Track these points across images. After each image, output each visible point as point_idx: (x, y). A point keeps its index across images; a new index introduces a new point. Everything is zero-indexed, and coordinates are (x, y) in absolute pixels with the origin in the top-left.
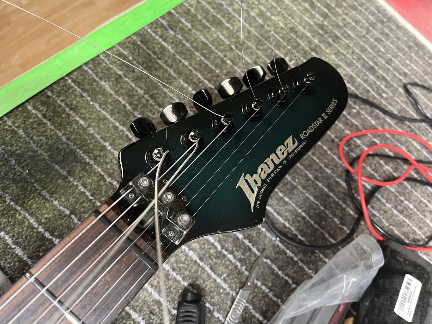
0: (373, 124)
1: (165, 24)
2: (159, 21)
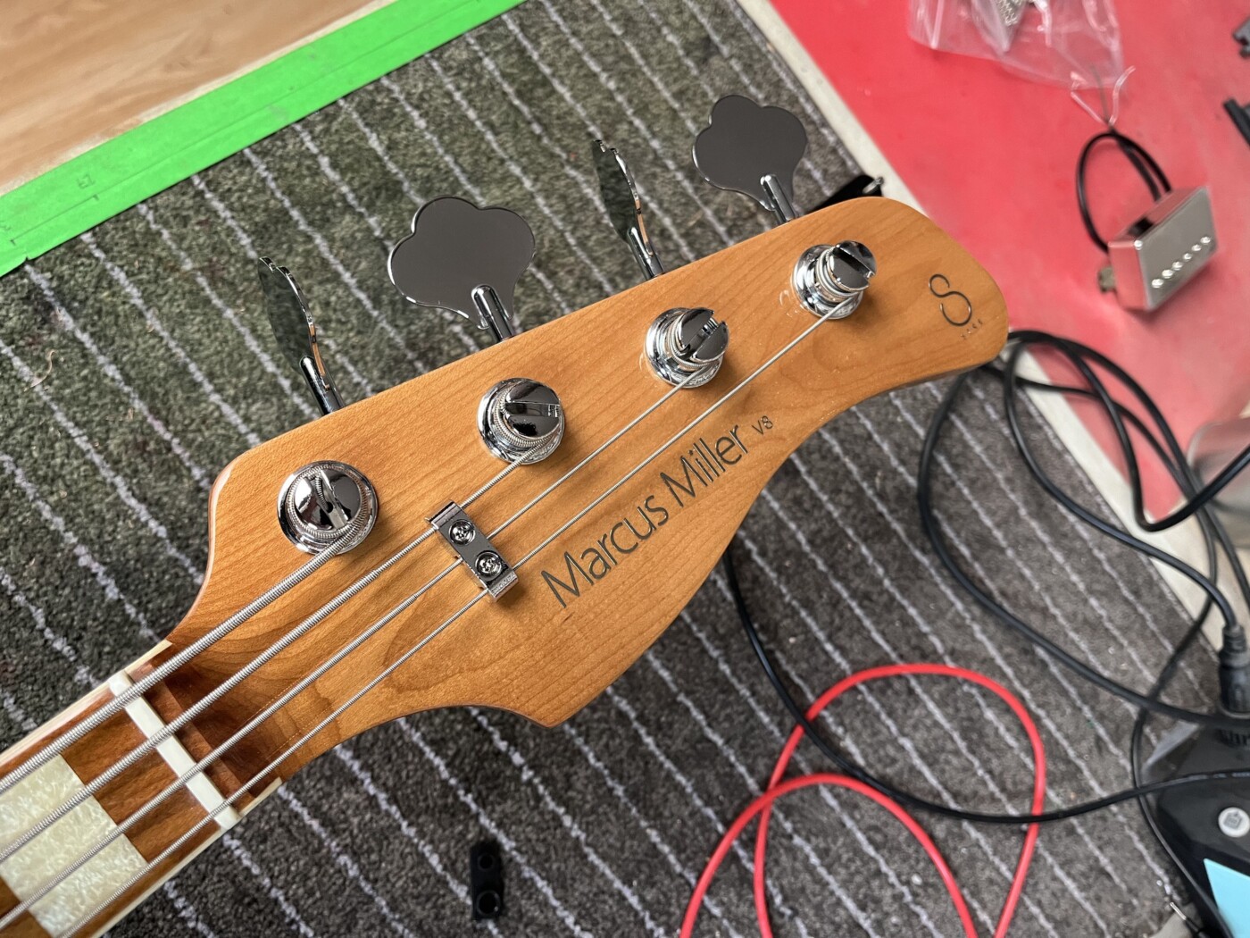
0: (724, 675)
1: (44, 285)
2: (25, 275)
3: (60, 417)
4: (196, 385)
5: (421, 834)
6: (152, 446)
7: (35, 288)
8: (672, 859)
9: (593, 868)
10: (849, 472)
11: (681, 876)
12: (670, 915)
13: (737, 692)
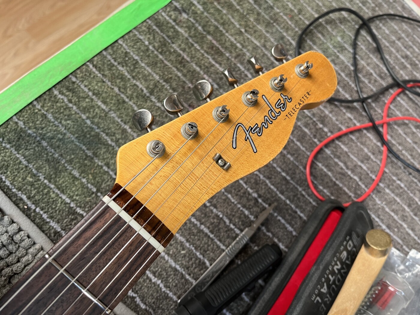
1: (178, 6)
2: (172, 4)
3: (190, 40)
4: (221, 31)
5: (307, 149)
6: (214, 49)
7: (176, 7)
8: (372, 157)
9: (352, 159)
10: (392, 51)
11: (375, 162)
12: (375, 172)
13: (378, 112)
